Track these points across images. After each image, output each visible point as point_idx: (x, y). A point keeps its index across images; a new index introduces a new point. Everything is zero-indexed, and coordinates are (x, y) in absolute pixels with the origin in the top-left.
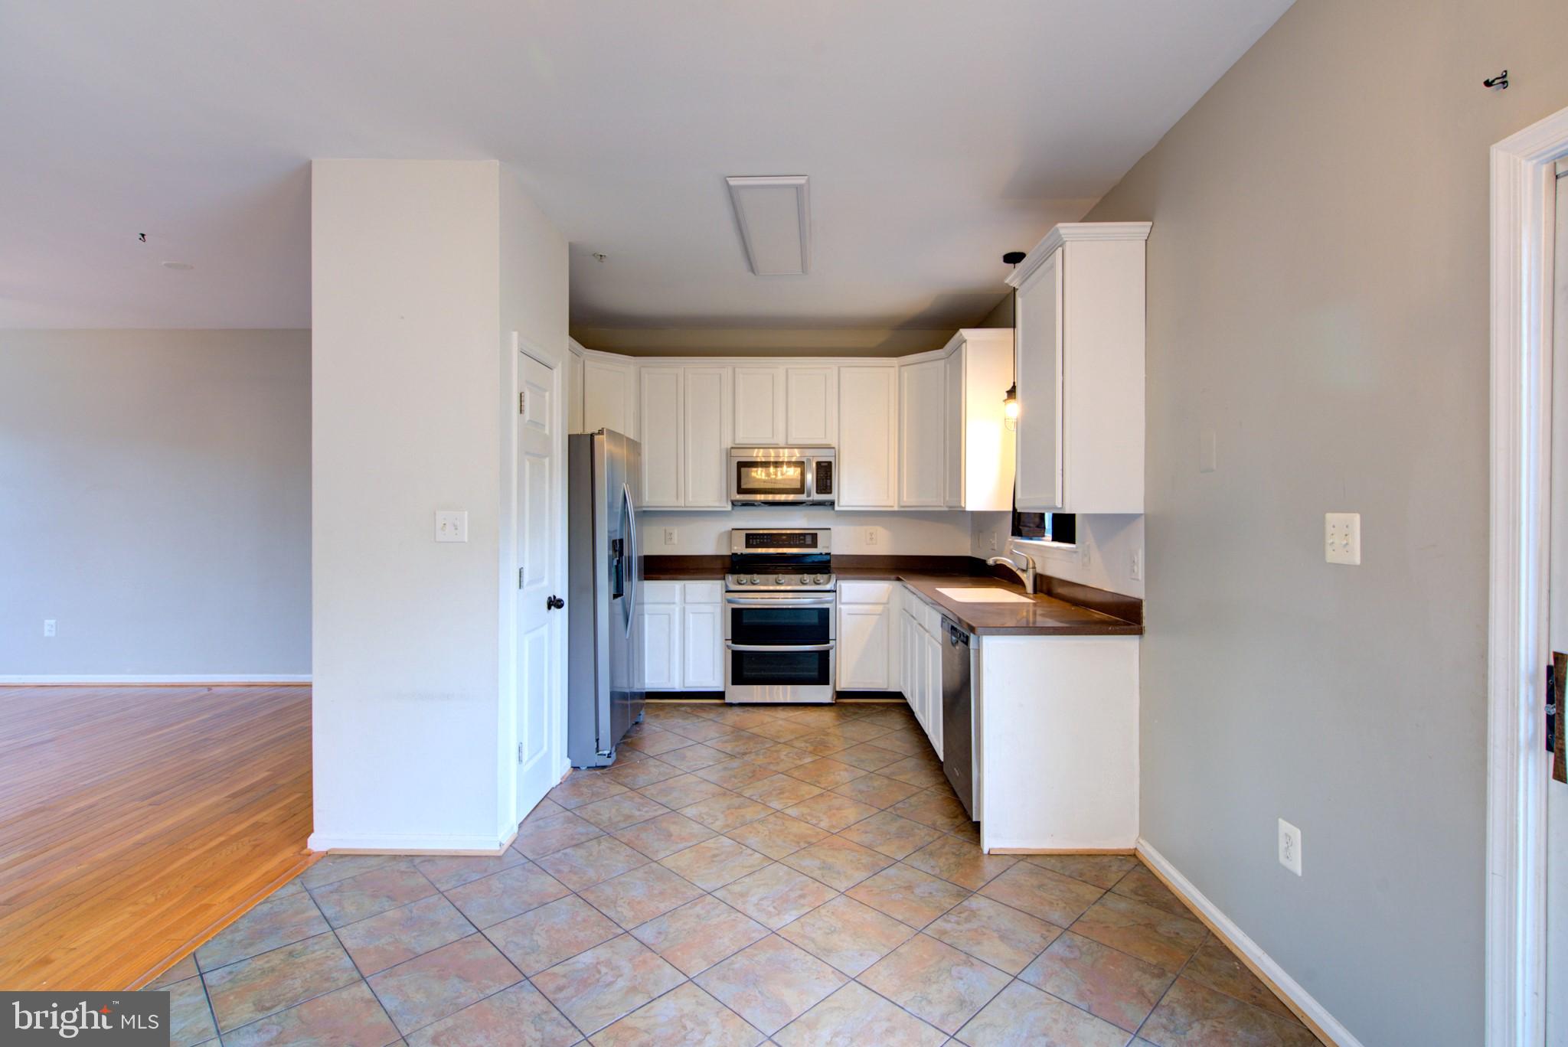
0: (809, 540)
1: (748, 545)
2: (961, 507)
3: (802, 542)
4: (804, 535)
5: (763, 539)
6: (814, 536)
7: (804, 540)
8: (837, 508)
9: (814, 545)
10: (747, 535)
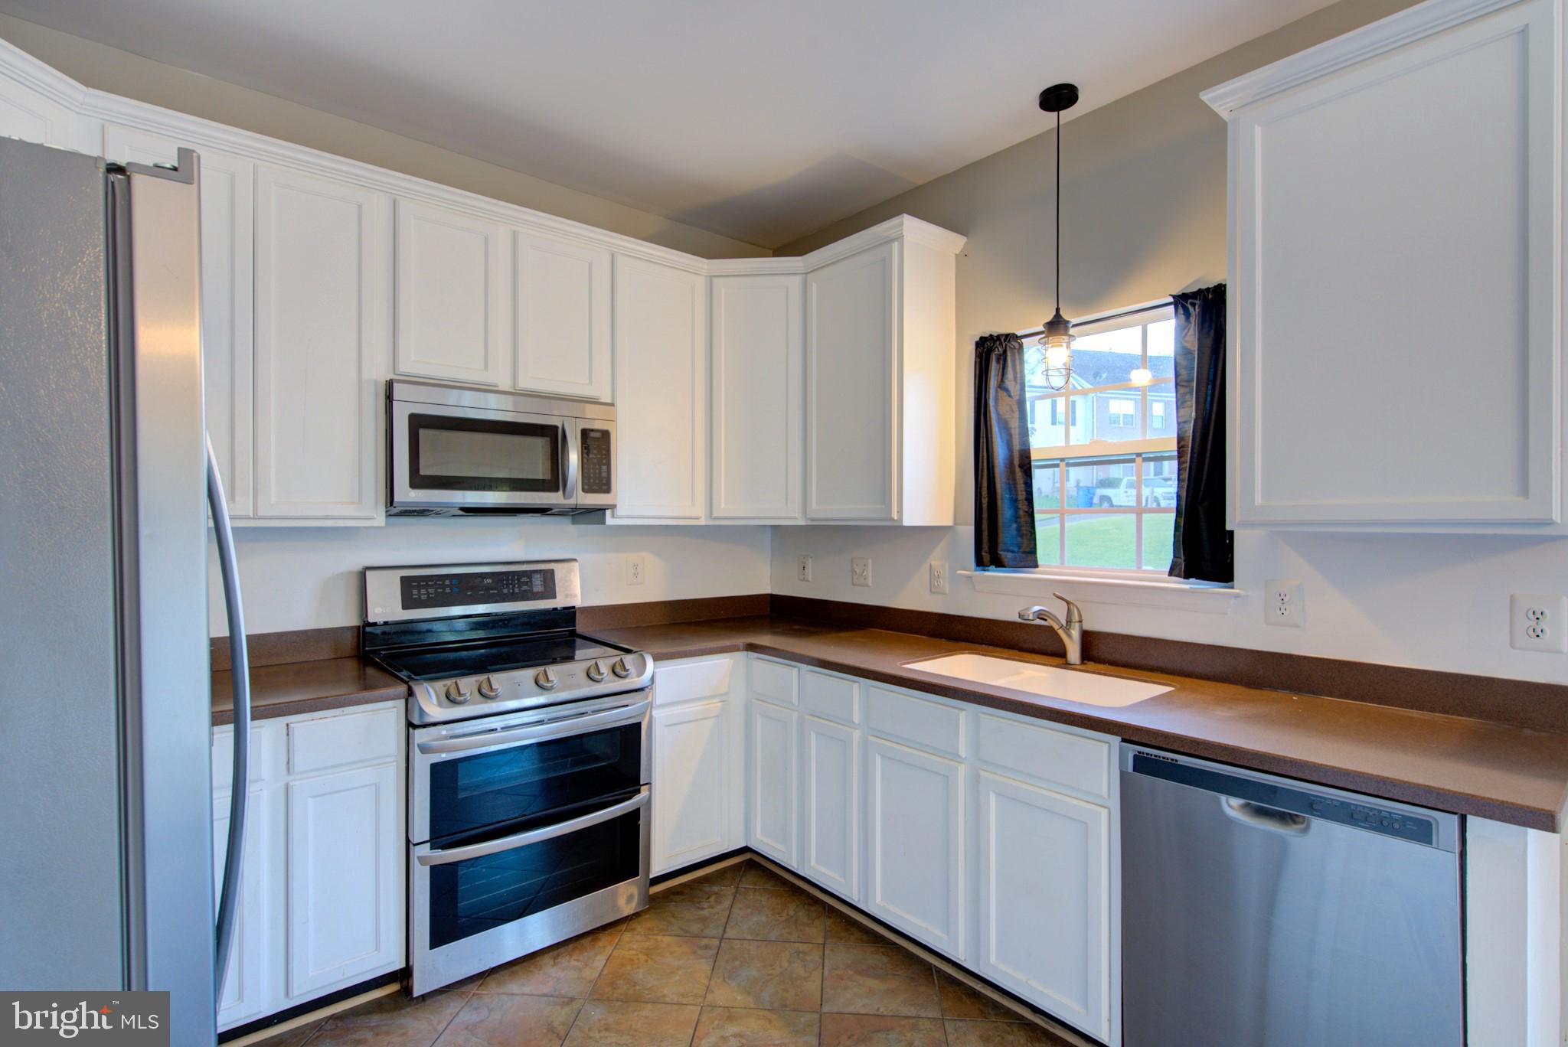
0: (538, 585)
1: (407, 604)
2: (892, 520)
3: (525, 588)
4: (529, 574)
5: (444, 587)
6: (548, 577)
7: (530, 583)
8: (610, 520)
9: (550, 592)
10: (403, 579)
